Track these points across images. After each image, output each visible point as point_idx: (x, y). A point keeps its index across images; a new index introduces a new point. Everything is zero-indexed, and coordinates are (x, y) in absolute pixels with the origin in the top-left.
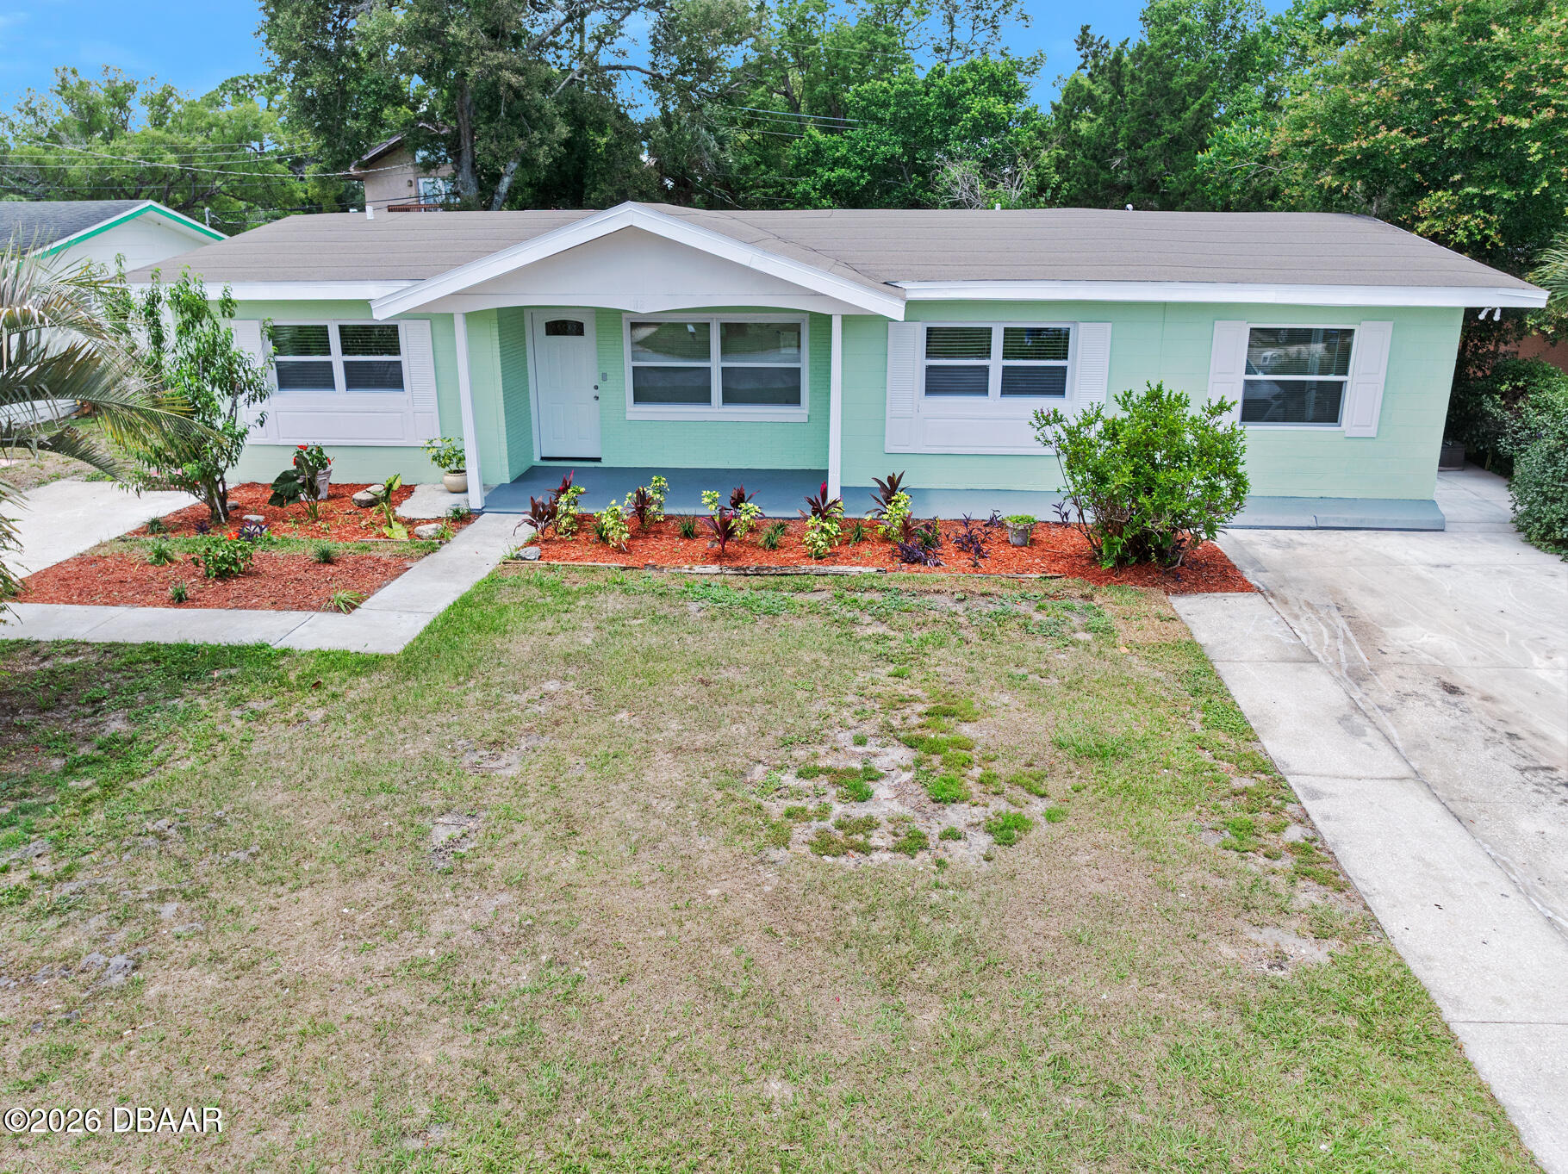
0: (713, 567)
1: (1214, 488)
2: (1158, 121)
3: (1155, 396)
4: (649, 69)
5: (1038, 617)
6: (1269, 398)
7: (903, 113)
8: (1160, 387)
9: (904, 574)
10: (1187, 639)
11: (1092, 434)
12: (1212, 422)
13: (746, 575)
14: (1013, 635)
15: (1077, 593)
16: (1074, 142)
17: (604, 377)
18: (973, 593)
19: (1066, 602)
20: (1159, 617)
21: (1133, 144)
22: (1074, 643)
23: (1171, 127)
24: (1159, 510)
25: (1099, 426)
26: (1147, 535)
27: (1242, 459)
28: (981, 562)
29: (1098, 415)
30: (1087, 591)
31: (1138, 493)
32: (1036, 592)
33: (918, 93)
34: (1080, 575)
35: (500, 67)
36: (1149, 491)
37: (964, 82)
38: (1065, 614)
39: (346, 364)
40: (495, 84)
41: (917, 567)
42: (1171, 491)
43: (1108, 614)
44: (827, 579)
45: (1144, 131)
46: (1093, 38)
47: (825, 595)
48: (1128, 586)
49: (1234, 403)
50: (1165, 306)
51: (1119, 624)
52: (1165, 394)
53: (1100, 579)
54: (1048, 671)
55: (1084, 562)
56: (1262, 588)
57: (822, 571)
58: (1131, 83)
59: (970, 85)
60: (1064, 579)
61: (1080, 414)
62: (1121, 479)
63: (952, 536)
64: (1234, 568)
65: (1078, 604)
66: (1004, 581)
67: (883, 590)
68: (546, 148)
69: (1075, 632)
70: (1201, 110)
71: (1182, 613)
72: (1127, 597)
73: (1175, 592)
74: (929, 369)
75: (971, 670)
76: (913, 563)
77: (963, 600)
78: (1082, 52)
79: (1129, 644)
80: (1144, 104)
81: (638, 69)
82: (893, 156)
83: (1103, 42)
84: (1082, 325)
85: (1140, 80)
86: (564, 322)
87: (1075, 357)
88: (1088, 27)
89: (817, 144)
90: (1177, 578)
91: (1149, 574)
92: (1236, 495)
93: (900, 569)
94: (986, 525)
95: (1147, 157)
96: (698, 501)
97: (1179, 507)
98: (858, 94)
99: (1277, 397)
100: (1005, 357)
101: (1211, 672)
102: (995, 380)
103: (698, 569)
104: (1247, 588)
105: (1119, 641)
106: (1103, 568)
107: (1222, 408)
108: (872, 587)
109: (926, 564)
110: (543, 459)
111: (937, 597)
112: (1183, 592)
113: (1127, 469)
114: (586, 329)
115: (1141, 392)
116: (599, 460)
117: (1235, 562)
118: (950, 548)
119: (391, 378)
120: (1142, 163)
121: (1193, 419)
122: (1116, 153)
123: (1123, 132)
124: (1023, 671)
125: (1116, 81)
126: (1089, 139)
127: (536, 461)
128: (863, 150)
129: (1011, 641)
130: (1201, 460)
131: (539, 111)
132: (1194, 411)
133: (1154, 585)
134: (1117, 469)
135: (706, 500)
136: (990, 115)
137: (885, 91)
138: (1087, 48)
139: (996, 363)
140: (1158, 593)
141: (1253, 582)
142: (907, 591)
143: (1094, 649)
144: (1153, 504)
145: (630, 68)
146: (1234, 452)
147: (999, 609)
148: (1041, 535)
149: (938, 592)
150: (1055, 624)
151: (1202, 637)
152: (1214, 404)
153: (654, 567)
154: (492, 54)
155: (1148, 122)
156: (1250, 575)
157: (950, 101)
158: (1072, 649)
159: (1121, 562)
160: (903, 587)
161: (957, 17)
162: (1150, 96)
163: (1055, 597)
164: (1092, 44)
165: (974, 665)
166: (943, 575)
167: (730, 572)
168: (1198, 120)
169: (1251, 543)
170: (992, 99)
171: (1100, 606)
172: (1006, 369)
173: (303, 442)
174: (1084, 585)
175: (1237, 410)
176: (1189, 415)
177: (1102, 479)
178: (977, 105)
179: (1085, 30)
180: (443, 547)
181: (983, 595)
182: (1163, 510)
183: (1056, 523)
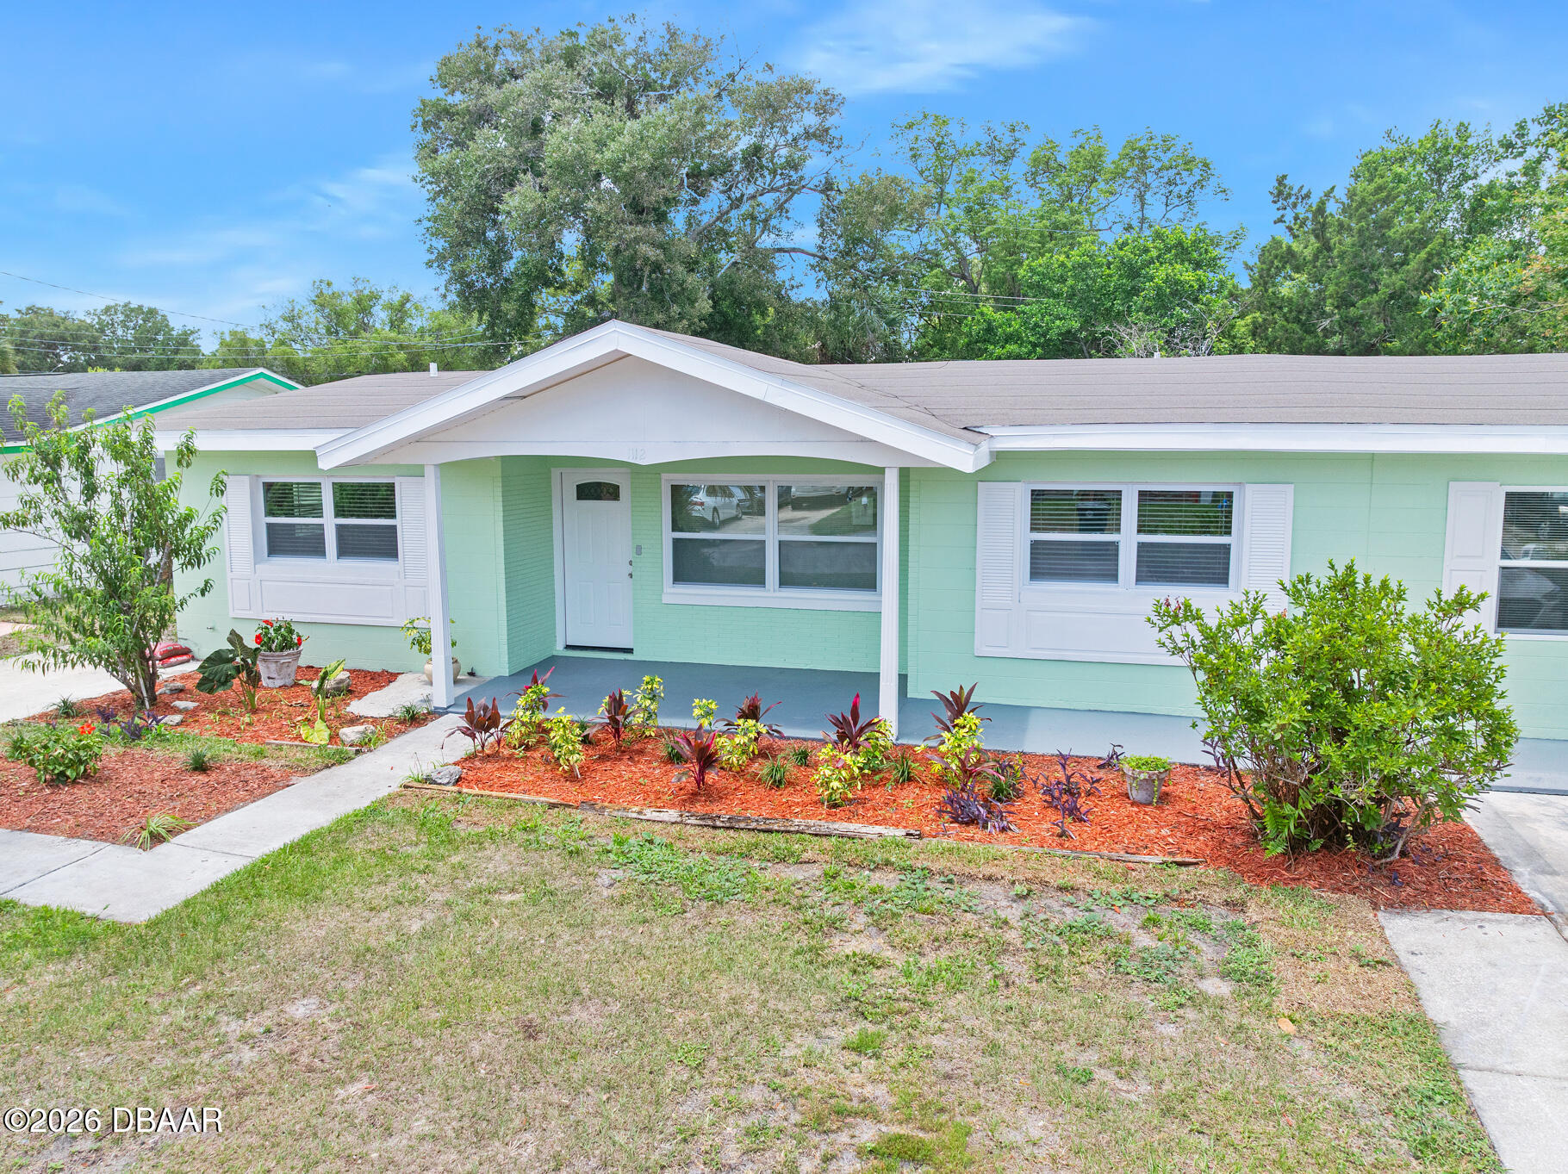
0: (672, 812)
1: (1452, 735)
2: (1374, 275)
3: (1344, 584)
4: (815, 251)
5: (1144, 940)
6: (1538, 597)
7: (1080, 286)
8: (1350, 569)
9: (946, 843)
10: (1409, 1010)
11: (1244, 638)
12: (1444, 627)
13: (715, 827)
14: (1093, 975)
15: (1218, 896)
16: (1272, 304)
17: (639, 550)
18: (1045, 884)
19: (1197, 913)
20: (1357, 956)
21: (1344, 302)
22: (1197, 1001)
23: (1389, 281)
24: (1357, 769)
25: (1258, 627)
26: (1339, 806)
27: (1500, 687)
28: (1073, 829)
29: (1255, 611)
30: (1237, 894)
31: (1319, 738)
32: (1150, 891)
33: (1100, 266)
34: (1230, 862)
35: (637, 240)
36: (1339, 735)
37: (1147, 251)
38: (1191, 938)
39: (340, 528)
40: (633, 258)
41: (972, 830)
42: (1377, 737)
43: (1266, 945)
44: (826, 843)
45: (1357, 286)
46: (1291, 188)
47: (816, 871)
48: (1309, 888)
49: (1482, 597)
50: (1372, 459)
51: (1283, 968)
52: (1360, 579)
53: (1262, 874)
54: (1134, 1063)
55: (1239, 841)
56: (1550, 908)
57: (823, 830)
58: (1339, 233)
59: (1154, 253)
60: (1200, 869)
61: (1227, 610)
62: (1287, 716)
63: (1042, 780)
64: (1496, 864)
65: (1218, 918)
66: (1102, 865)
67: (904, 869)
68: (685, 322)
69: (1202, 977)
70: (1428, 260)
71: (1400, 948)
72: (1304, 910)
73: (1390, 905)
74: (1035, 545)
75: (993, 1049)
76: (967, 824)
77: (1025, 897)
78: (1279, 204)
79: (1301, 1015)
80: (1356, 256)
81: (803, 252)
82: (1069, 332)
83: (1304, 192)
84: (1249, 488)
85: (1350, 229)
86: (599, 484)
87: (1240, 530)
88: (1284, 177)
89: (989, 323)
90: (1394, 879)
91: (1345, 868)
92: (1493, 747)
93: (945, 832)
94: (1100, 767)
95: (1362, 316)
96: (687, 713)
97: (1393, 766)
98: (1032, 270)
99: (1550, 596)
100: (1141, 529)
101: (1457, 1097)
102: (1128, 562)
103: (650, 814)
104: (1520, 905)
105: (1280, 1005)
106: (1268, 855)
107: (1462, 603)
108: (888, 863)
109: (985, 827)
110: (568, 647)
111: (985, 886)
112: (1402, 906)
113: (1297, 697)
114: (623, 493)
115: (1322, 576)
116: (630, 651)
117: (1497, 853)
118: (1035, 800)
119: (384, 545)
120: (1355, 323)
121: (1415, 621)
122: (1323, 315)
123: (1332, 288)
124: (1090, 1057)
125: (1320, 232)
126: (1290, 300)
127: (559, 649)
128: (1036, 325)
129: (1087, 985)
130: (1426, 687)
131: (681, 285)
132: (1414, 606)
133: (1353, 891)
134: (1280, 696)
135: (697, 712)
136: (1177, 282)
137: (1063, 265)
138: (1285, 199)
139: (1128, 538)
140: (1357, 906)
141: (1533, 894)
142: (941, 873)
143: (1231, 1018)
144: (1345, 757)
145: (794, 250)
146: (1485, 676)
147: (1080, 919)
148: (1180, 788)
149: (989, 878)
150: (1171, 958)
151: (1438, 1007)
152: (1449, 596)
153: (592, 806)
154: (629, 228)
155: (1363, 276)
156: (1524, 877)
157: (1133, 272)
158: (1190, 1014)
159: (1297, 846)
160: (935, 867)
161: (1148, 196)
162: (1362, 246)
163: (1179, 901)
164: (1289, 195)
165: (1001, 1038)
166: (1007, 849)
167: (693, 821)
168: (1426, 270)
169: (1523, 818)
170: (1178, 266)
171: (1253, 925)
172: (1142, 547)
173: (267, 617)
174: (1228, 884)
175: (1490, 609)
176: (1408, 613)
177: (1257, 714)
178: (1160, 273)
179: (1281, 181)
180: (359, 758)
181: (1060, 889)
182: (1362, 768)
183: (1209, 769)
